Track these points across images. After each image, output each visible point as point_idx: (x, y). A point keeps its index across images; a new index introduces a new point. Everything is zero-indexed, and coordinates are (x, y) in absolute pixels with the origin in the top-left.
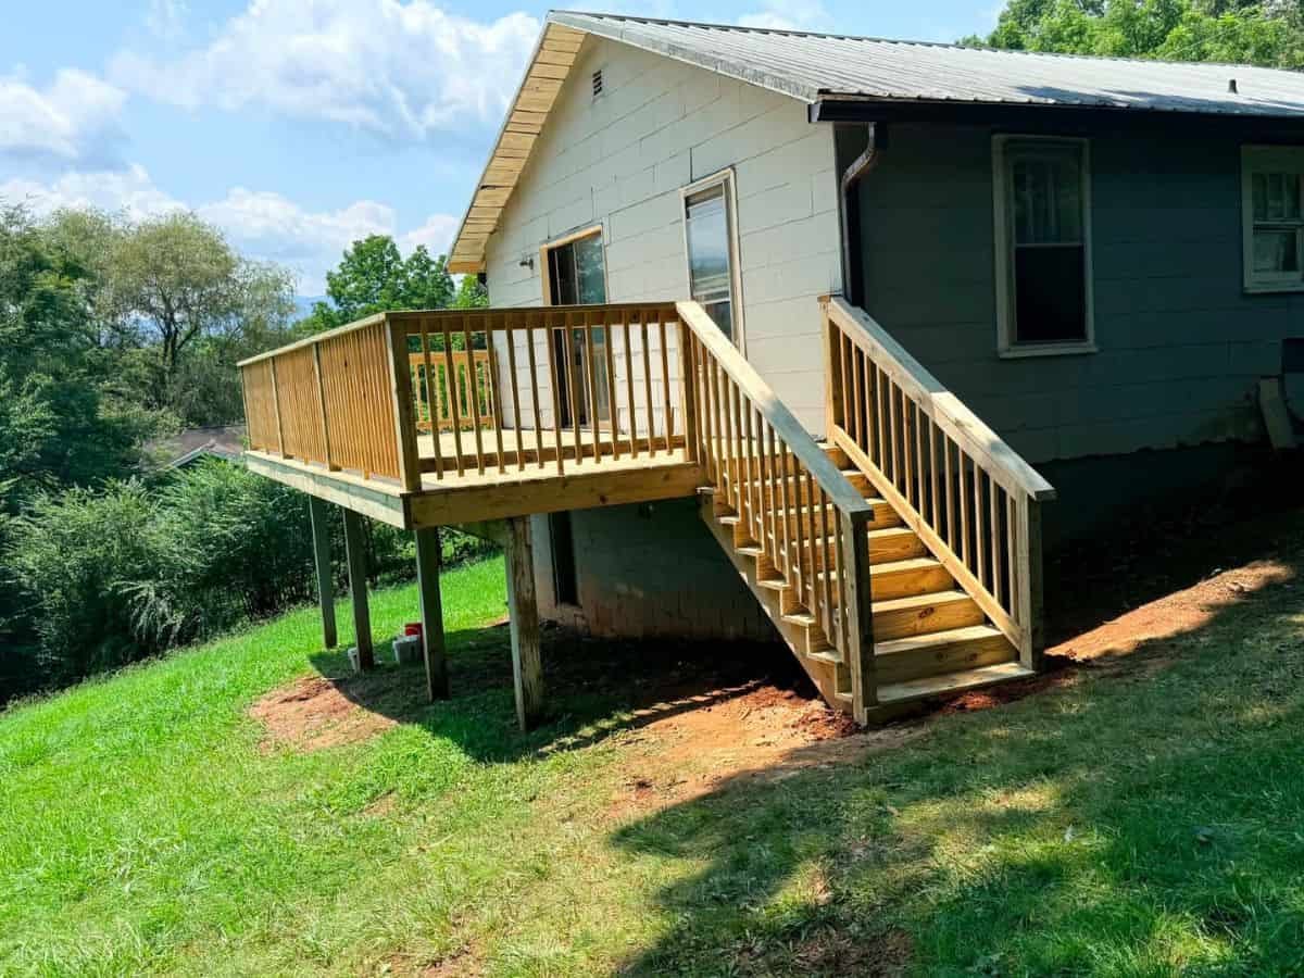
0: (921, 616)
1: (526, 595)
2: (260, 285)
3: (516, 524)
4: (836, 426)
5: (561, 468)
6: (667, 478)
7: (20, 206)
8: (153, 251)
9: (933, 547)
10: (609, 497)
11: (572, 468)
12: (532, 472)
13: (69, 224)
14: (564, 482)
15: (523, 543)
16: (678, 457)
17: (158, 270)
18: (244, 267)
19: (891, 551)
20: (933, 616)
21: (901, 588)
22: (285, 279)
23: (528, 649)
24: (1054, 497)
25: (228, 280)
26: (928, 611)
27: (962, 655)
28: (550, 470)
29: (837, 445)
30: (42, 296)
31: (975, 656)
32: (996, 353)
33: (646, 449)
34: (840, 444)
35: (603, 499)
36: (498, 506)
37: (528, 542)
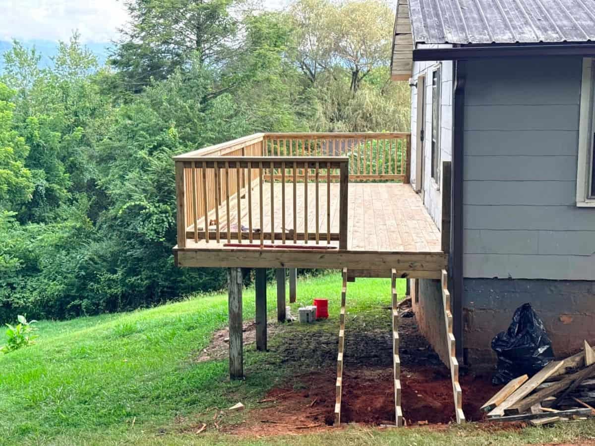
1: (235, 310)
3: (231, 270)
6: (322, 257)
10: (285, 264)
14: (261, 253)
15: (236, 281)
23: (234, 339)
32: (575, 203)
35: (283, 265)
36: (223, 261)
37: (238, 282)
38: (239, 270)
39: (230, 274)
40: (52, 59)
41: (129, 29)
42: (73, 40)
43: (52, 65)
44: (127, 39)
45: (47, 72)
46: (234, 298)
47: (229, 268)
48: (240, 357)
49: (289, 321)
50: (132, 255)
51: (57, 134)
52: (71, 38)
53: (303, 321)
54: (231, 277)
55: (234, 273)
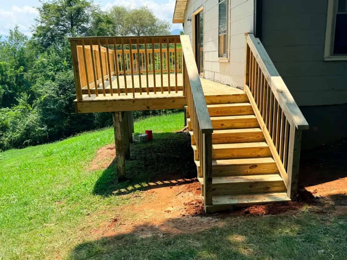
0: (250, 168)
1: (119, 139)
2: (162, 27)
3: (115, 114)
4: (246, 85)
5: (134, 96)
6: (173, 101)
7: (98, 5)
8: (135, 17)
9: (267, 138)
10: (150, 107)
11: (138, 96)
12: (123, 96)
13: (116, 10)
14: (134, 101)
15: (118, 121)
16: (180, 94)
17: (135, 22)
18: (157, 21)
19: (251, 138)
20: (256, 168)
21: (249, 154)
22: (168, 25)
23: (119, 157)
24: (308, 128)
25: (153, 25)
26: (255, 166)
27: (262, 187)
28: (130, 96)
29: (246, 93)
30: (100, 29)
31: (269, 188)
32: (323, 58)
33: (167, 90)
34: (246, 92)
35: (148, 108)
36: (109, 107)
37: (120, 121)
38: (120, 113)
39: (114, 116)
40: (7, 37)
41: (40, 18)
42: (16, 29)
43: (7, 40)
44: (39, 25)
45: (5, 43)
46: (118, 131)
47: (114, 113)
48: (124, 167)
49: (135, 142)
50: (50, 118)
51: (12, 69)
52: (14, 28)
53: (141, 141)
54: (115, 118)
55: (117, 115)
